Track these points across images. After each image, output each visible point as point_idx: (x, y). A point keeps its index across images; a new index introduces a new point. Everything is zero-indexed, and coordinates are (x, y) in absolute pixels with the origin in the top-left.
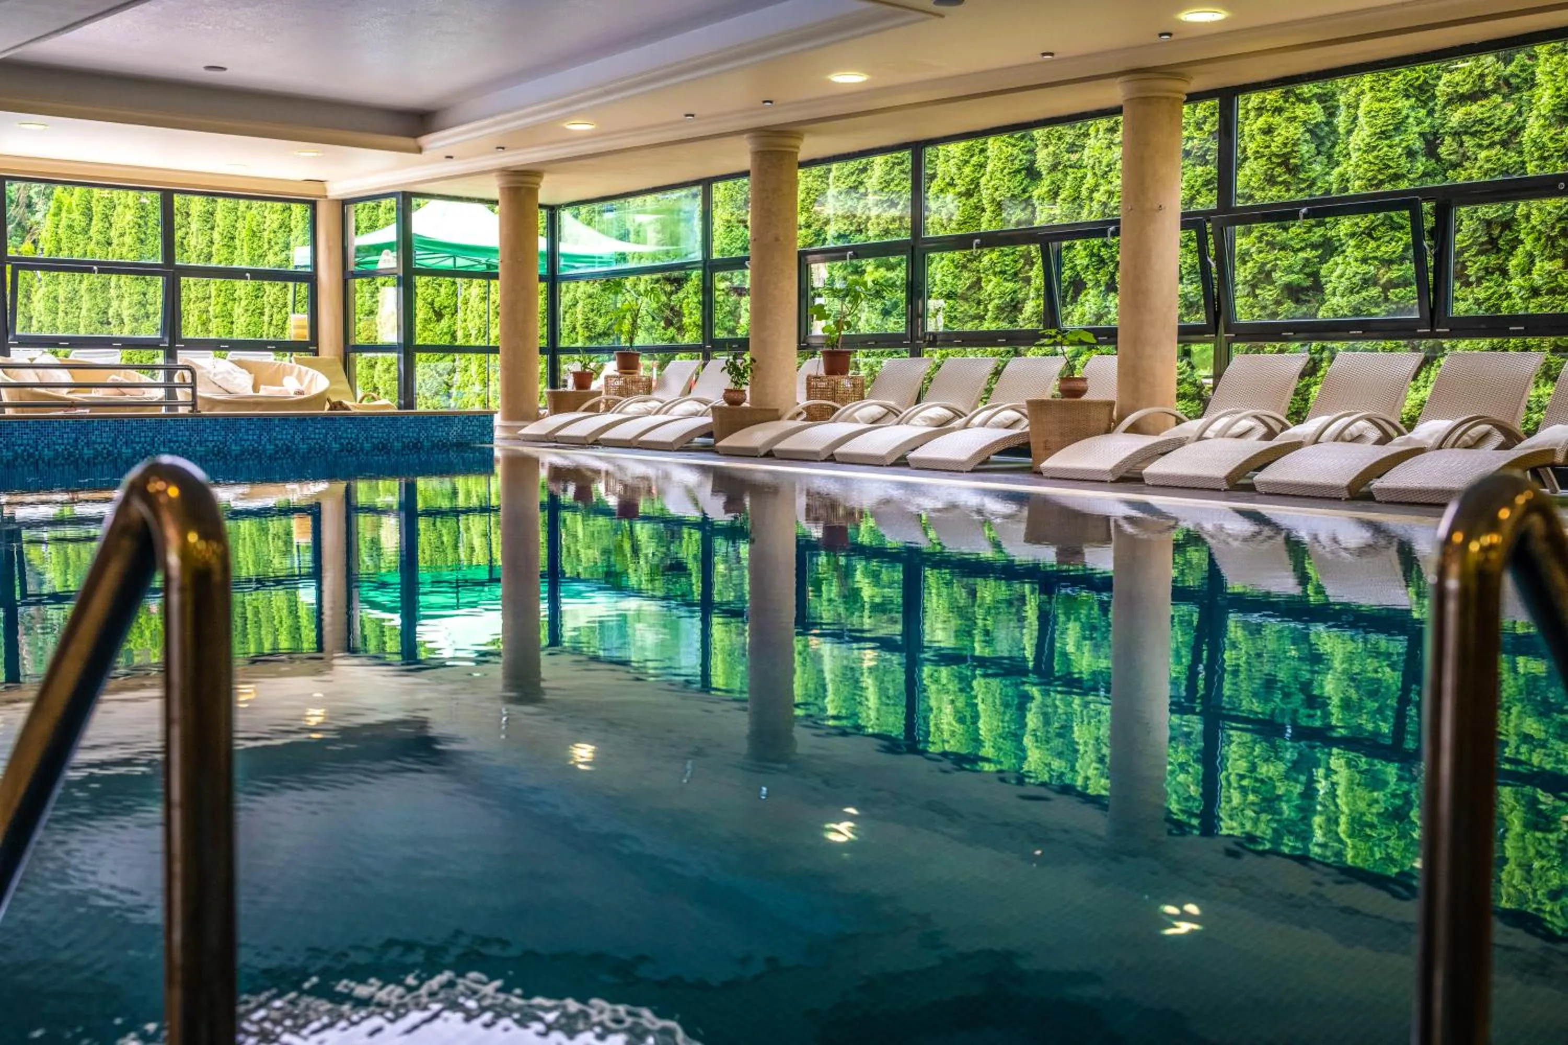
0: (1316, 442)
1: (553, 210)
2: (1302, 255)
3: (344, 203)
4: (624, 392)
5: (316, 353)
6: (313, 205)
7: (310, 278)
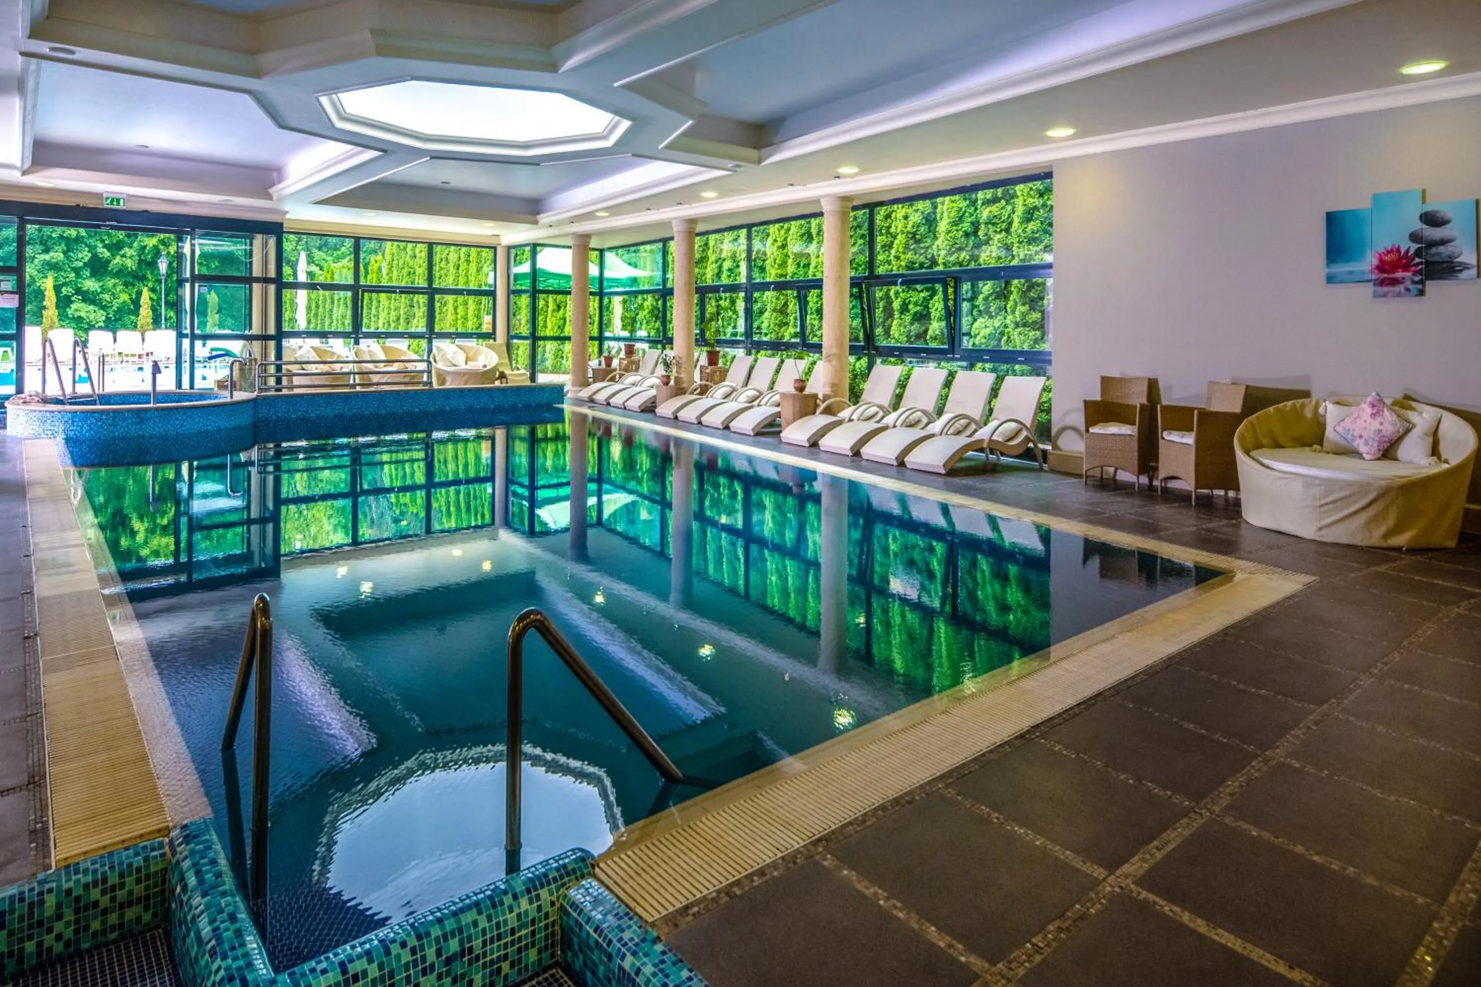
0: (895, 426)
1: (601, 251)
2: (922, 295)
3: (509, 248)
4: (627, 370)
5: (495, 339)
6: (495, 248)
7: (492, 294)
